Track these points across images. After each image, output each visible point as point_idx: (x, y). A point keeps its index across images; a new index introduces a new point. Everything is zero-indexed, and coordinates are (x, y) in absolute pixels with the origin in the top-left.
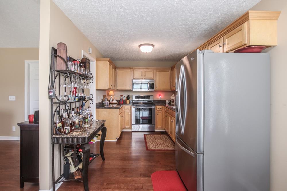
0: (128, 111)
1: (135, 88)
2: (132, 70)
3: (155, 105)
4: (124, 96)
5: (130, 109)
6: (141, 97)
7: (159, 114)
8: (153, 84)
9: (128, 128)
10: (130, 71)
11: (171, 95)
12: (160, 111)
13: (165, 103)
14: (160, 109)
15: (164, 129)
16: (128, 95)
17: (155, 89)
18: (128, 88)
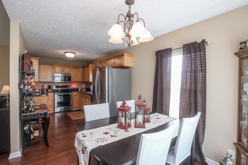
0: (51, 98)
1: (56, 80)
2: (53, 66)
3: (72, 92)
4: (45, 86)
5: (52, 96)
6: (60, 87)
7: (75, 98)
8: (70, 77)
9: (51, 111)
10: (51, 67)
11: (83, 85)
12: (76, 96)
13: (79, 90)
14: (76, 95)
15: (79, 108)
16: (50, 85)
17: (72, 80)
18: (50, 80)
